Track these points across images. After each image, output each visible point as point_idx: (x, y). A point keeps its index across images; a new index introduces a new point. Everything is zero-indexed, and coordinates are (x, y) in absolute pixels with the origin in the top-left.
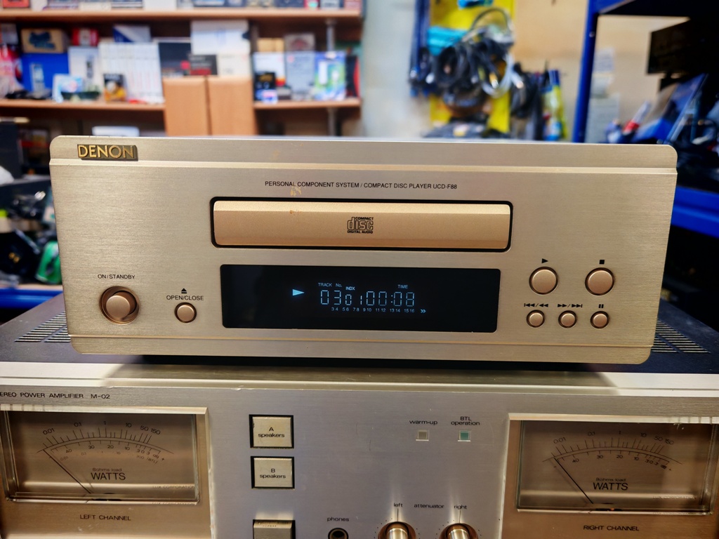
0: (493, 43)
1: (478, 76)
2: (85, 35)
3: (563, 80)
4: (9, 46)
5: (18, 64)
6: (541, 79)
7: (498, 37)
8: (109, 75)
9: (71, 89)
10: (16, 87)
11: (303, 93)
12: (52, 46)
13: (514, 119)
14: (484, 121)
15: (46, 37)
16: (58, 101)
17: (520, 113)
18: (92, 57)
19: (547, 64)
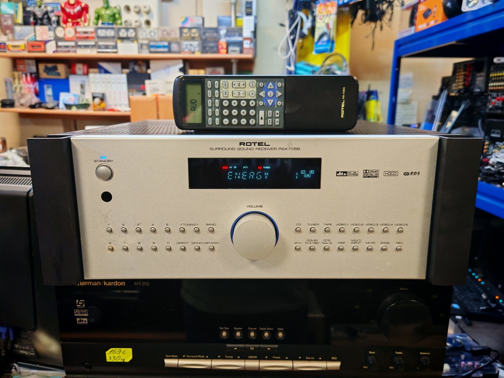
2: (79, 68)
3: (380, 96)
4: (31, 74)
5: (37, 84)
6: (366, 96)
7: (339, 73)
8: (96, 94)
9: (71, 102)
10: (35, 100)
12: (59, 74)
15: (55, 68)
16: (62, 110)
18: (84, 81)
19: (369, 86)
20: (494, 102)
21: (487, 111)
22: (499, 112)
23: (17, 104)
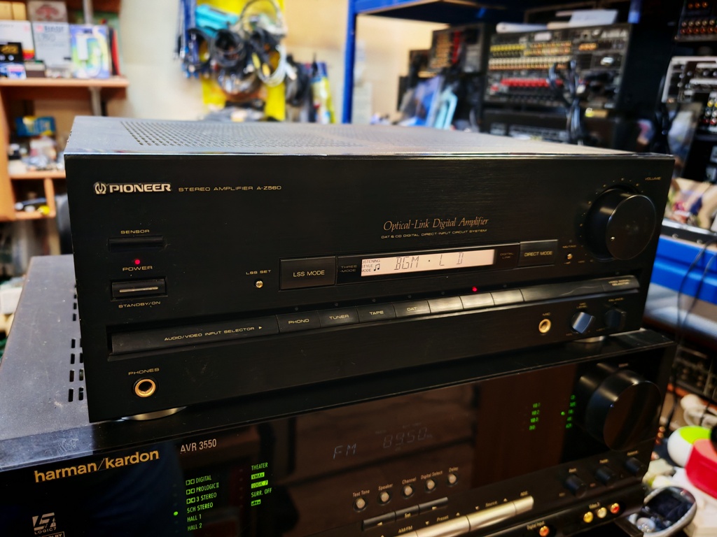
0: (266, 33)
1: (253, 64)
3: (330, 71)
6: (311, 70)
7: (272, 29)
11: (61, 70)
13: (289, 106)
14: (261, 109)
17: (295, 102)
19: (315, 56)
20: (497, 87)
21: (487, 98)
22: (503, 100)
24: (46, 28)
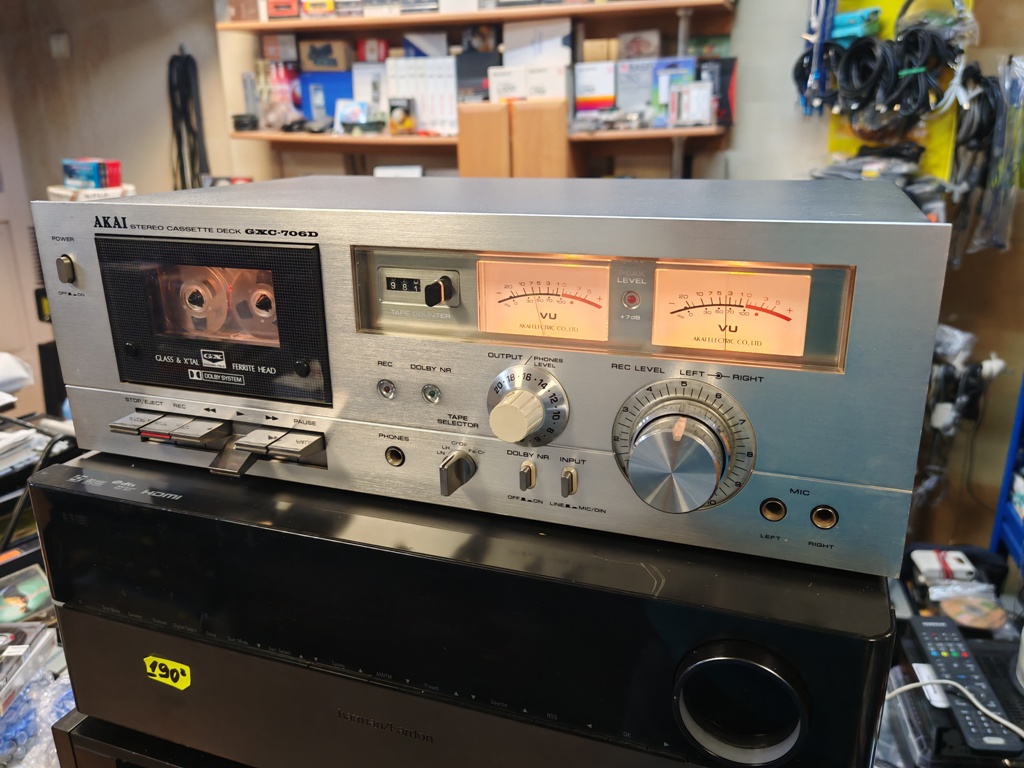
2: (372, 47)
4: (286, 64)
5: (297, 85)
8: (396, 100)
9: (353, 120)
10: (294, 115)
12: (334, 62)
14: (915, 158)
15: (328, 50)
16: (338, 135)
18: (378, 76)
23: (262, 123)
24: (631, 67)
